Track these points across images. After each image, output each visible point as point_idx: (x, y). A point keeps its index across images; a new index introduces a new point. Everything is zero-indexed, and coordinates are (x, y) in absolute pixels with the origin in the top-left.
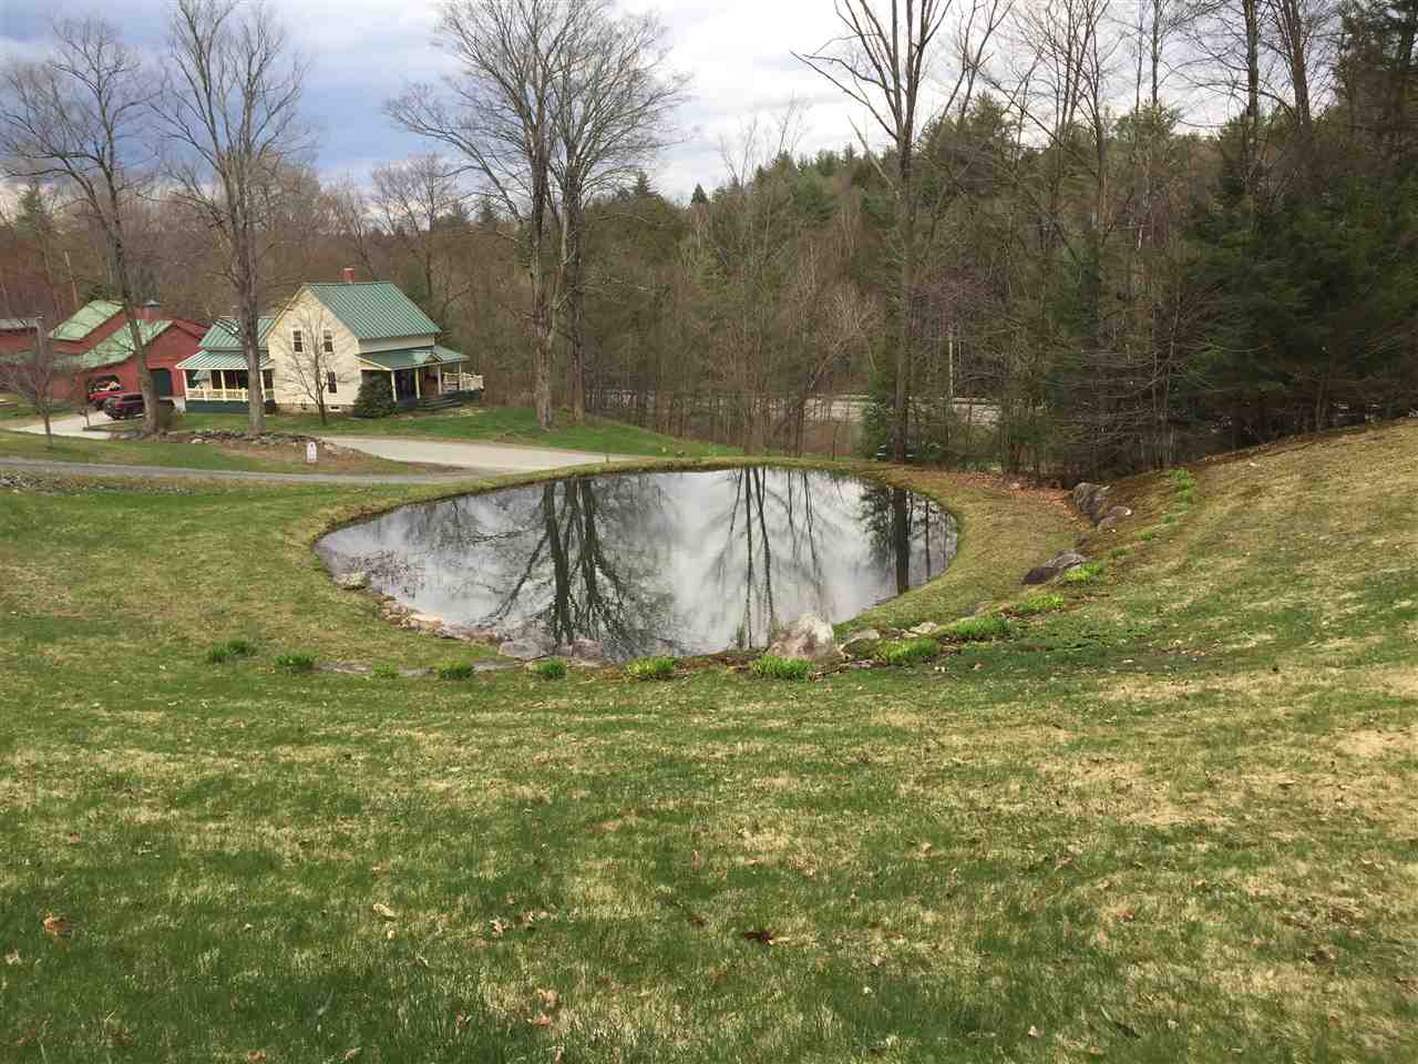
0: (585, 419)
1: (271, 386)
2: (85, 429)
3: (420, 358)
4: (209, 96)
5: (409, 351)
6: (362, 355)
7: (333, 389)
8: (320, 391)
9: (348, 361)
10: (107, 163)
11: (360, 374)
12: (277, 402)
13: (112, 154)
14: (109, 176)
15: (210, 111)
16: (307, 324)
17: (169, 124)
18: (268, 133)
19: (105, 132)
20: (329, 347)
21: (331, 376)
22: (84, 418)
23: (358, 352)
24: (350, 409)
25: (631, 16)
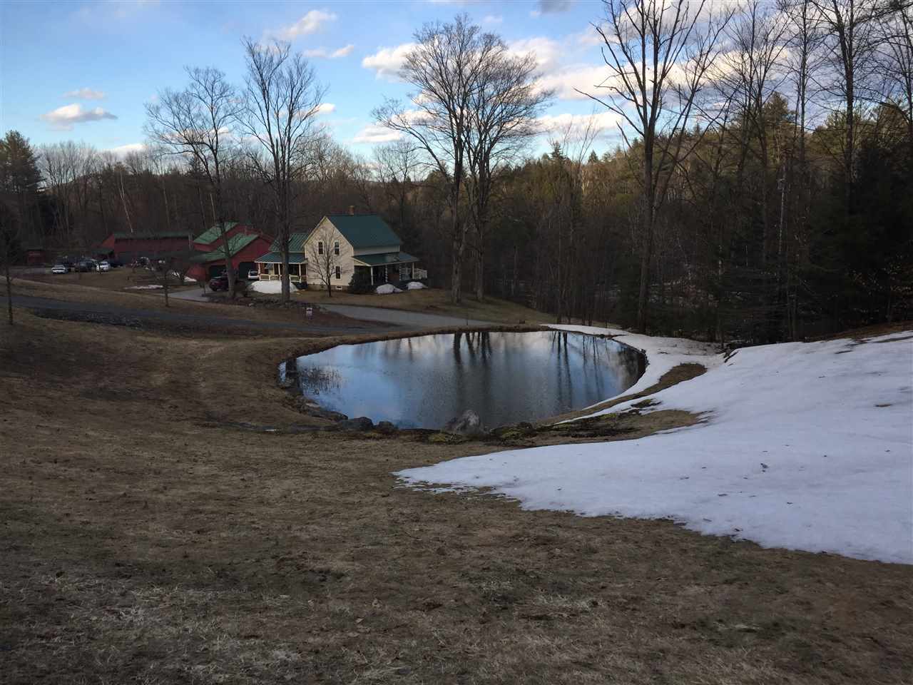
0: (483, 298)
1: (305, 274)
2: (203, 296)
3: (389, 260)
4: (268, 111)
5: (383, 255)
6: (355, 257)
7: (338, 276)
8: (329, 277)
9: (348, 259)
10: (214, 148)
11: (353, 268)
12: (308, 283)
13: (217, 143)
14: (215, 155)
15: (268, 119)
16: (325, 238)
17: (244, 126)
18: (299, 131)
19: (214, 131)
20: (337, 252)
21: (338, 269)
22: (202, 289)
23: (353, 255)
24: (346, 288)
25: (516, 57)
